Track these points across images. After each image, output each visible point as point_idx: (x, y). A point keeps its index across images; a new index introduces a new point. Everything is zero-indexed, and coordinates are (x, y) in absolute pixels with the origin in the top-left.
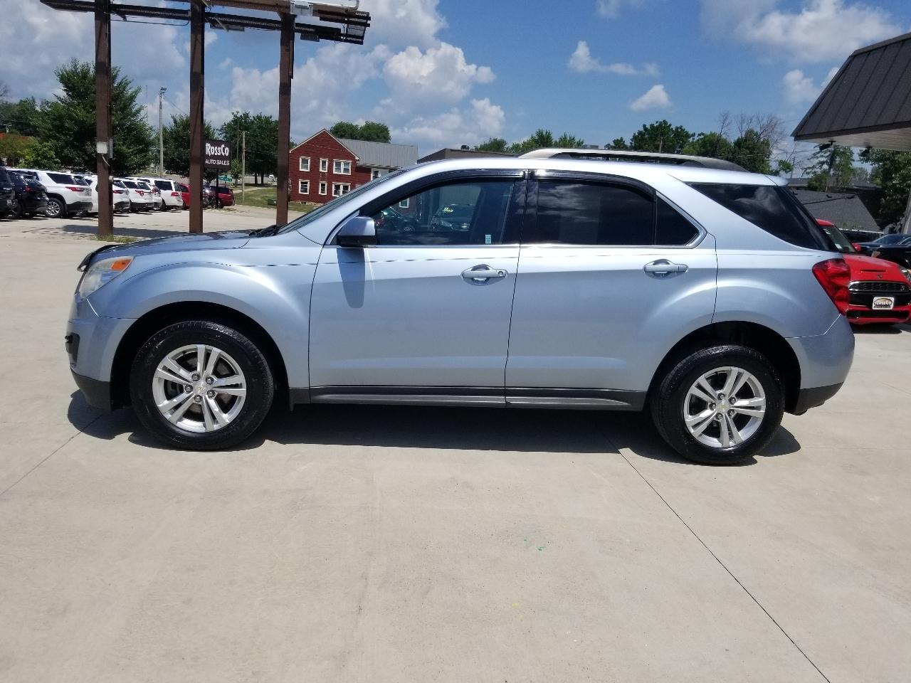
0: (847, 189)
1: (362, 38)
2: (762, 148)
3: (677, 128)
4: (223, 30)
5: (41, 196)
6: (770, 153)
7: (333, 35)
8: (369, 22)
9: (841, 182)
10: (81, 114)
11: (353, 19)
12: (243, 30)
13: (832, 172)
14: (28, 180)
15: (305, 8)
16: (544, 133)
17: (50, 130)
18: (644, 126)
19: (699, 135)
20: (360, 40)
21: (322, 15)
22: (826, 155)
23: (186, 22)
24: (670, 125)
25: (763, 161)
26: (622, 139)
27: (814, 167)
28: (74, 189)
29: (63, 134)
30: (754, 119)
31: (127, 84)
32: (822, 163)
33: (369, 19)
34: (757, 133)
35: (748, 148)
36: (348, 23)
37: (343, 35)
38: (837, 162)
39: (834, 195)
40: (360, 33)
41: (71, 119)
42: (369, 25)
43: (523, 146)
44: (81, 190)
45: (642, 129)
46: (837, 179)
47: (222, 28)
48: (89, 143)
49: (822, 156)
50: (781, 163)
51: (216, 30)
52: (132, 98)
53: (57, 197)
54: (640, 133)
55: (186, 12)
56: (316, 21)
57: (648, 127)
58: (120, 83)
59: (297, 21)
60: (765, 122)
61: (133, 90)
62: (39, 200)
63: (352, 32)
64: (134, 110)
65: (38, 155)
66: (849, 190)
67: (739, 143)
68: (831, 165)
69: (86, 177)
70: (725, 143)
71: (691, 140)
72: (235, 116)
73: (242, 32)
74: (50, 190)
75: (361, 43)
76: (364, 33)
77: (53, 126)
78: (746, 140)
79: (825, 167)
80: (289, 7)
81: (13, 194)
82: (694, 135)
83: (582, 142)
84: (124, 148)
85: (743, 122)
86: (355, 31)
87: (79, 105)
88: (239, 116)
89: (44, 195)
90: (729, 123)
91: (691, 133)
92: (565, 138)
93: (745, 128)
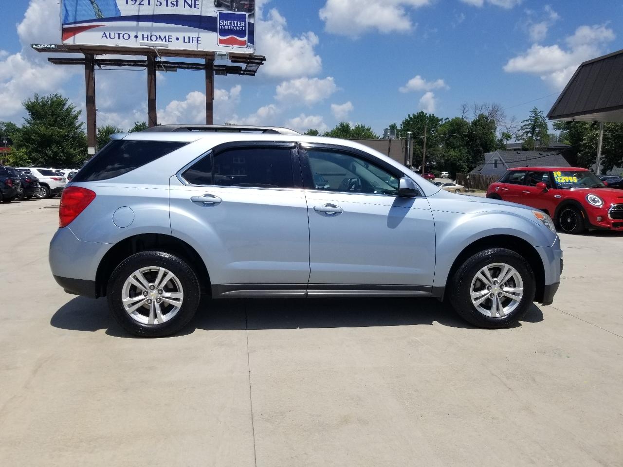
0: (548, 148)
1: (255, 72)
2: (490, 125)
3: (430, 116)
4: (163, 72)
5: (36, 185)
6: (496, 128)
7: (236, 71)
8: (263, 62)
9: (544, 144)
10: (42, 129)
11: (252, 61)
12: (176, 71)
13: (534, 138)
14: (27, 175)
15: (224, 55)
16: (345, 124)
17: (21, 141)
18: (409, 116)
19: (445, 120)
20: (253, 73)
21: (234, 59)
22: (529, 127)
23: (144, 68)
24: (426, 114)
25: (492, 133)
26: (395, 124)
27: (522, 135)
28: (56, 179)
29: (30, 143)
30: (483, 107)
31: (72, 108)
32: (528, 132)
33: (265, 60)
34: (486, 116)
35: (481, 126)
36: (248, 63)
37: (243, 70)
38: (537, 132)
39: (544, 153)
40: (254, 69)
41: (36, 133)
42: (263, 64)
43: (331, 134)
44: (60, 179)
45: (408, 118)
46: (541, 142)
47: (164, 70)
48: (48, 148)
49: (527, 128)
50: (503, 134)
51: (160, 71)
52: (76, 117)
53: (45, 185)
54: (406, 120)
55: (144, 62)
56: (228, 63)
57: (412, 116)
58: (68, 108)
59: (215, 63)
60: (490, 108)
61: (76, 112)
62: (35, 188)
63: (249, 69)
64: (77, 125)
65: (17, 158)
66: (550, 149)
67: (475, 123)
68: (533, 134)
69: (62, 171)
70: (466, 124)
71: (440, 123)
72: (136, 125)
73: (175, 72)
74: (41, 181)
75: (254, 75)
76: (257, 69)
77: (24, 139)
78: (479, 120)
79: (530, 135)
80: (213, 56)
81: (20, 185)
82: (442, 119)
83: (370, 129)
84: (72, 150)
85: (476, 109)
86: (252, 67)
87: (40, 124)
88: (139, 125)
89: (38, 183)
90: (467, 111)
91: (440, 118)
92: (359, 126)
93: (478, 113)
